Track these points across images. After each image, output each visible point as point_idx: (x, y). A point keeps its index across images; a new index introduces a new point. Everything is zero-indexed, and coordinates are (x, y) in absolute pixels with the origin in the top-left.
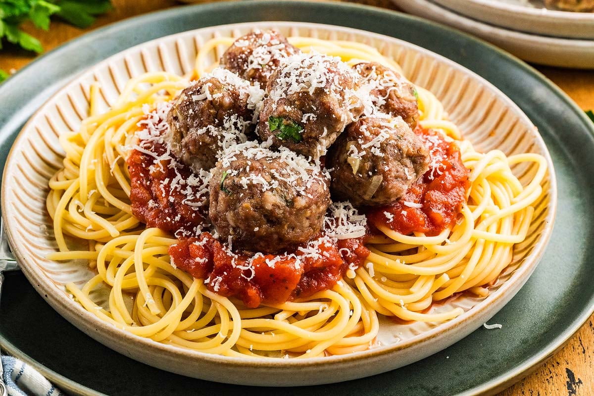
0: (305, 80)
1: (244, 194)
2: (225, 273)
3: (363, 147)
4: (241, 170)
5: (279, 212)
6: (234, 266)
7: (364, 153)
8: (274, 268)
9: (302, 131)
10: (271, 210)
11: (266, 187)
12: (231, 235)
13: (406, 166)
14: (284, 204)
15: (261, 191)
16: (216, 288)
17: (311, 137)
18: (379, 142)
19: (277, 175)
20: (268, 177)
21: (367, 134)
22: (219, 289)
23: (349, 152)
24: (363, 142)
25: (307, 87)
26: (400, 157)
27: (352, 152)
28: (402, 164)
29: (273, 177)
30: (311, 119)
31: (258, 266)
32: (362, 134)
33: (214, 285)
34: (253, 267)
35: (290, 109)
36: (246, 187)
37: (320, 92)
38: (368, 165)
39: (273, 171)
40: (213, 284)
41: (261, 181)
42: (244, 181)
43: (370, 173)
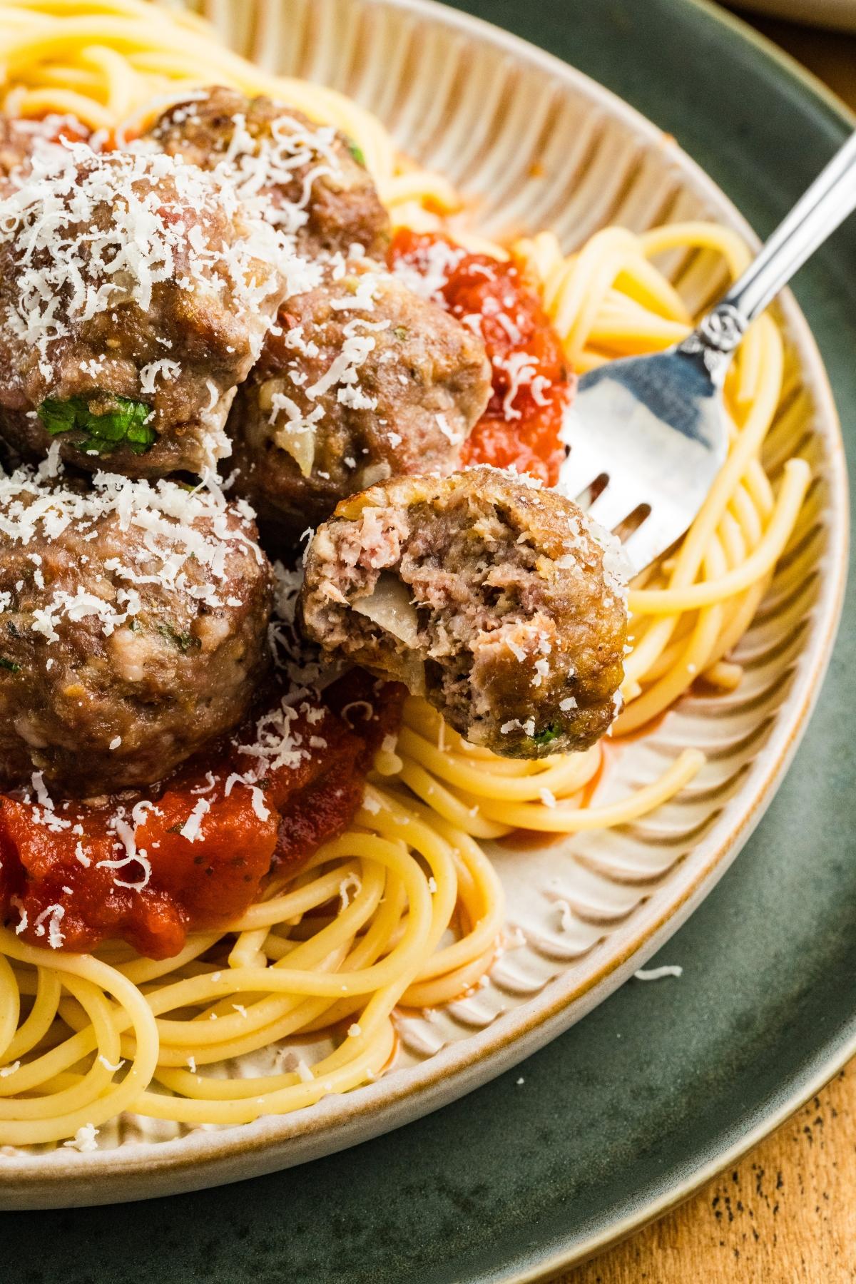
0: (110, 268)
1: (56, 658)
2: (68, 890)
3: (312, 393)
4: (19, 585)
5: (167, 677)
6: (86, 862)
7: (320, 412)
8: (202, 839)
9: (151, 417)
10: (144, 679)
11: (111, 620)
12: (37, 770)
13: (438, 409)
14: (172, 650)
15: (101, 636)
16: (55, 940)
17: (180, 424)
18: (353, 370)
19: (126, 573)
20: (105, 587)
21: (311, 350)
22: (63, 940)
23: (274, 417)
24: (304, 377)
25: (124, 290)
26: (417, 392)
27: (283, 417)
28: (427, 409)
29: (118, 582)
30: (166, 375)
31: (156, 845)
32: (295, 354)
33: (47, 933)
34: (143, 852)
35: (99, 368)
36: (55, 637)
37: (167, 293)
38: (339, 439)
39: (113, 564)
40: (41, 931)
41: (94, 609)
42: (44, 621)
43: (351, 462)
